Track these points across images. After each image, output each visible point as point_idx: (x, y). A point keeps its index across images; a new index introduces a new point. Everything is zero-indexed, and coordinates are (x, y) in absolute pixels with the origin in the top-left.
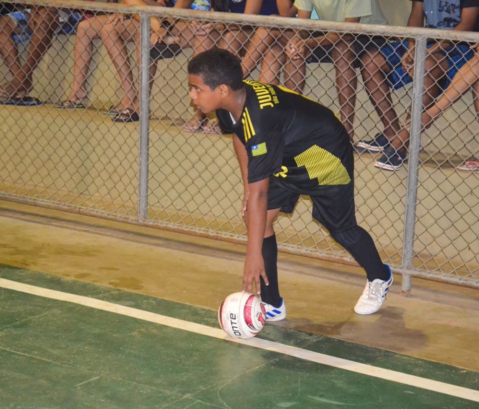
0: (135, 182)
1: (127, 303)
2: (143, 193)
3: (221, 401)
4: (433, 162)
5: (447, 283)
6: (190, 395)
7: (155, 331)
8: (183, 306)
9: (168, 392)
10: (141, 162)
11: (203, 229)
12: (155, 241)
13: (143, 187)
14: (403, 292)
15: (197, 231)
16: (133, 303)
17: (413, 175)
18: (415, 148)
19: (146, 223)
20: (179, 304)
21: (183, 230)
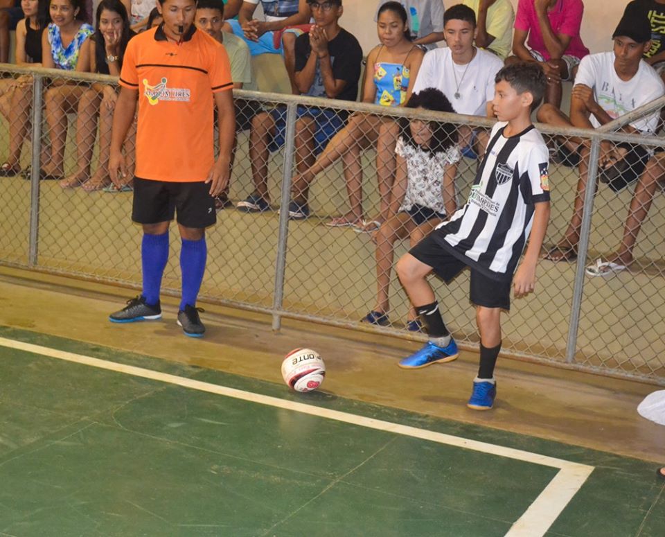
0: (26, 230)
1: (23, 339)
2: (33, 241)
3: (116, 422)
4: (316, 217)
5: (313, 322)
6: (87, 417)
7: (50, 363)
8: (75, 342)
9: (66, 415)
10: (32, 211)
11: (90, 274)
12: (44, 286)
13: (34, 235)
14: (273, 330)
15: (85, 276)
16: (28, 339)
17: (284, 225)
18: (285, 201)
19: (36, 268)
20: (71, 340)
21: (84, 278)
